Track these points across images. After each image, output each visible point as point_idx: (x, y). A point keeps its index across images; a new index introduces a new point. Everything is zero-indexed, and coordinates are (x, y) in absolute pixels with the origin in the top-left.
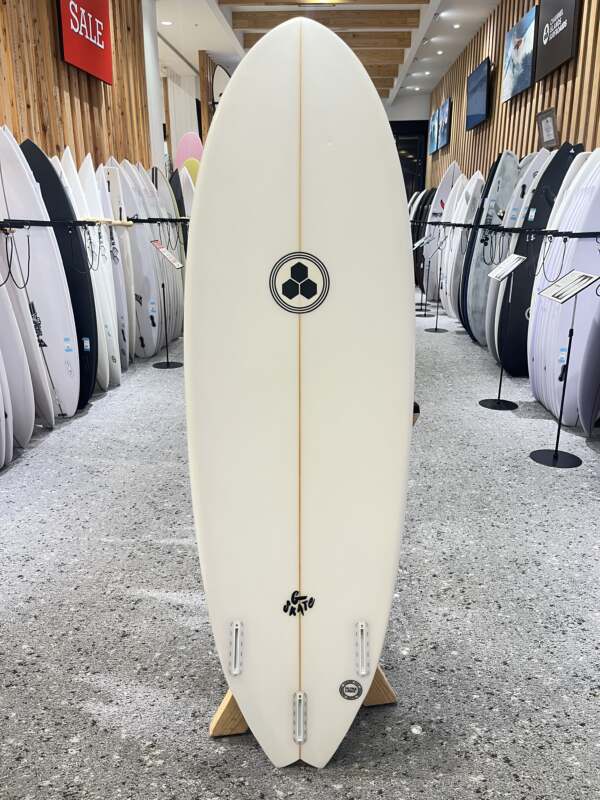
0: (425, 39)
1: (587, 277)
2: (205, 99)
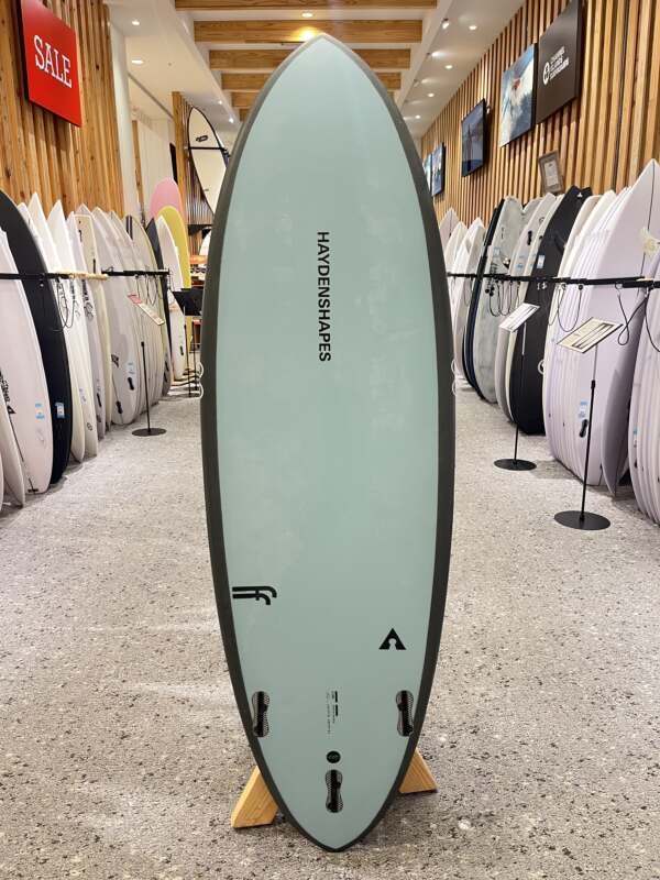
0: (415, 81)
1: (607, 325)
2: (180, 144)
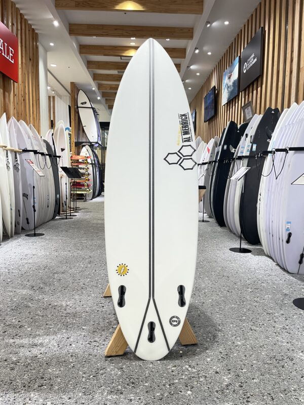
2: (73, 106)
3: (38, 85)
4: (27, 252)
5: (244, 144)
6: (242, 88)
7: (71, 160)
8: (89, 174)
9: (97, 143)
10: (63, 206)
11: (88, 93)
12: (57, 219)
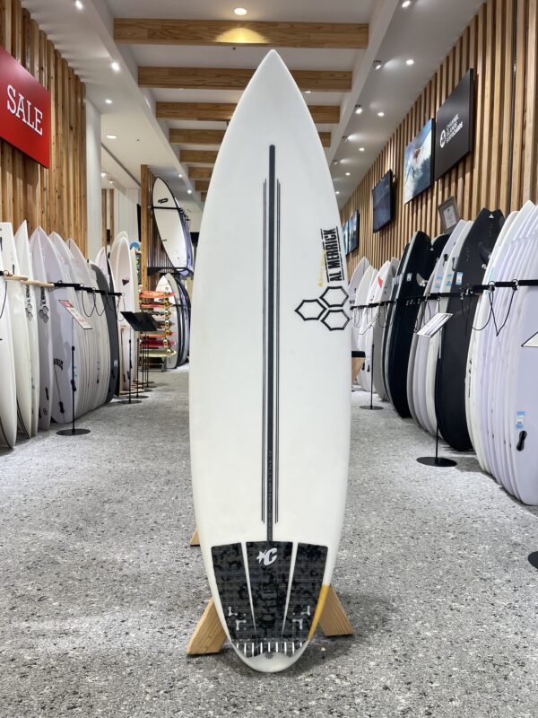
0: (334, 160)
2: (145, 205)
3: (85, 172)
4: (57, 463)
5: (441, 272)
6: (438, 172)
7: (141, 299)
8: (170, 324)
9: (185, 269)
10: (125, 381)
11: (170, 182)
12: (114, 404)
